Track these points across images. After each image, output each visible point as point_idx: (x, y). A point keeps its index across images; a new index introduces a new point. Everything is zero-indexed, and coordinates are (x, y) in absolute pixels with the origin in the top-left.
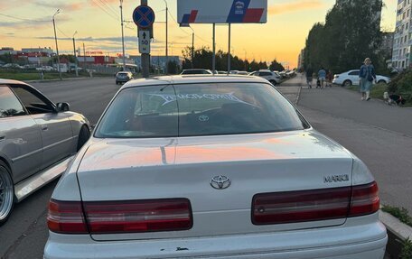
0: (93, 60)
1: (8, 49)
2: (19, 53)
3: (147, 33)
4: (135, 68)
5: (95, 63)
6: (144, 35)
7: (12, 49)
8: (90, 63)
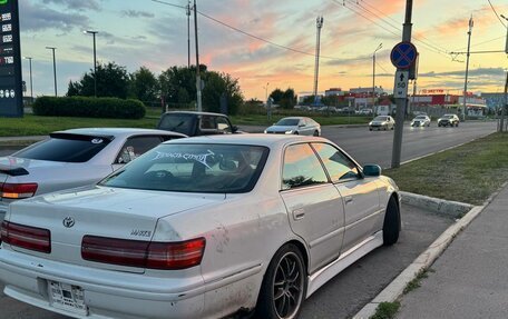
0: (430, 100)
1: (335, 90)
2: (346, 94)
3: (406, 74)
4: (484, 109)
5: (432, 103)
6: (402, 76)
7: (340, 90)
8: (426, 104)
